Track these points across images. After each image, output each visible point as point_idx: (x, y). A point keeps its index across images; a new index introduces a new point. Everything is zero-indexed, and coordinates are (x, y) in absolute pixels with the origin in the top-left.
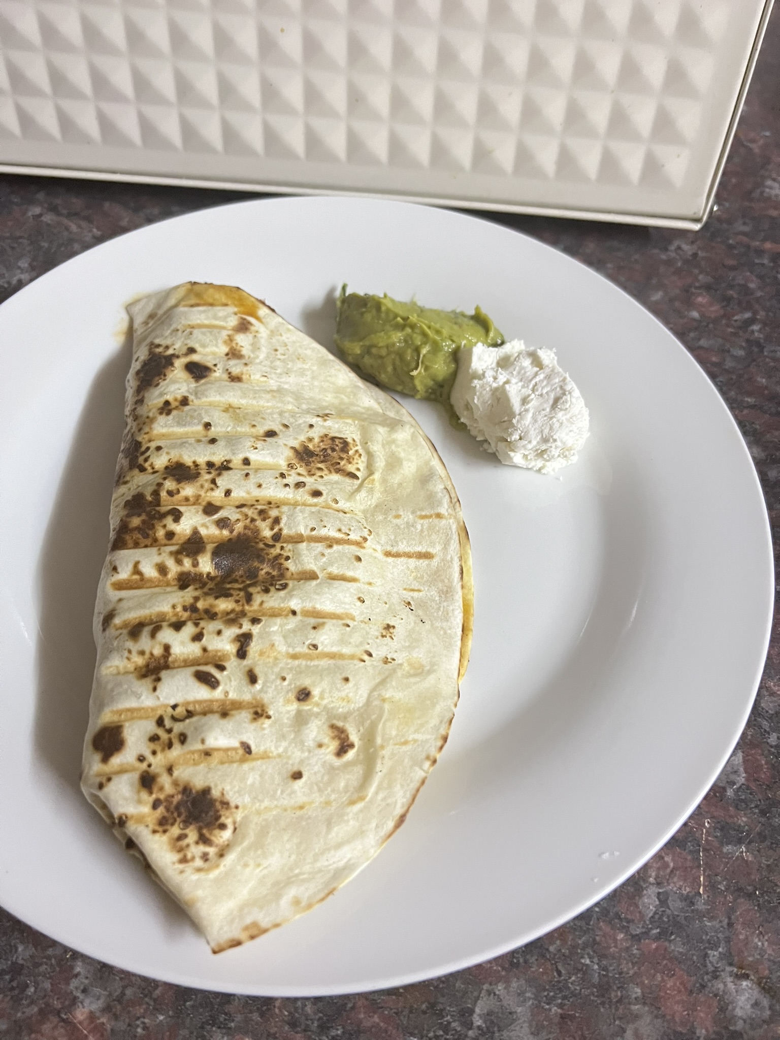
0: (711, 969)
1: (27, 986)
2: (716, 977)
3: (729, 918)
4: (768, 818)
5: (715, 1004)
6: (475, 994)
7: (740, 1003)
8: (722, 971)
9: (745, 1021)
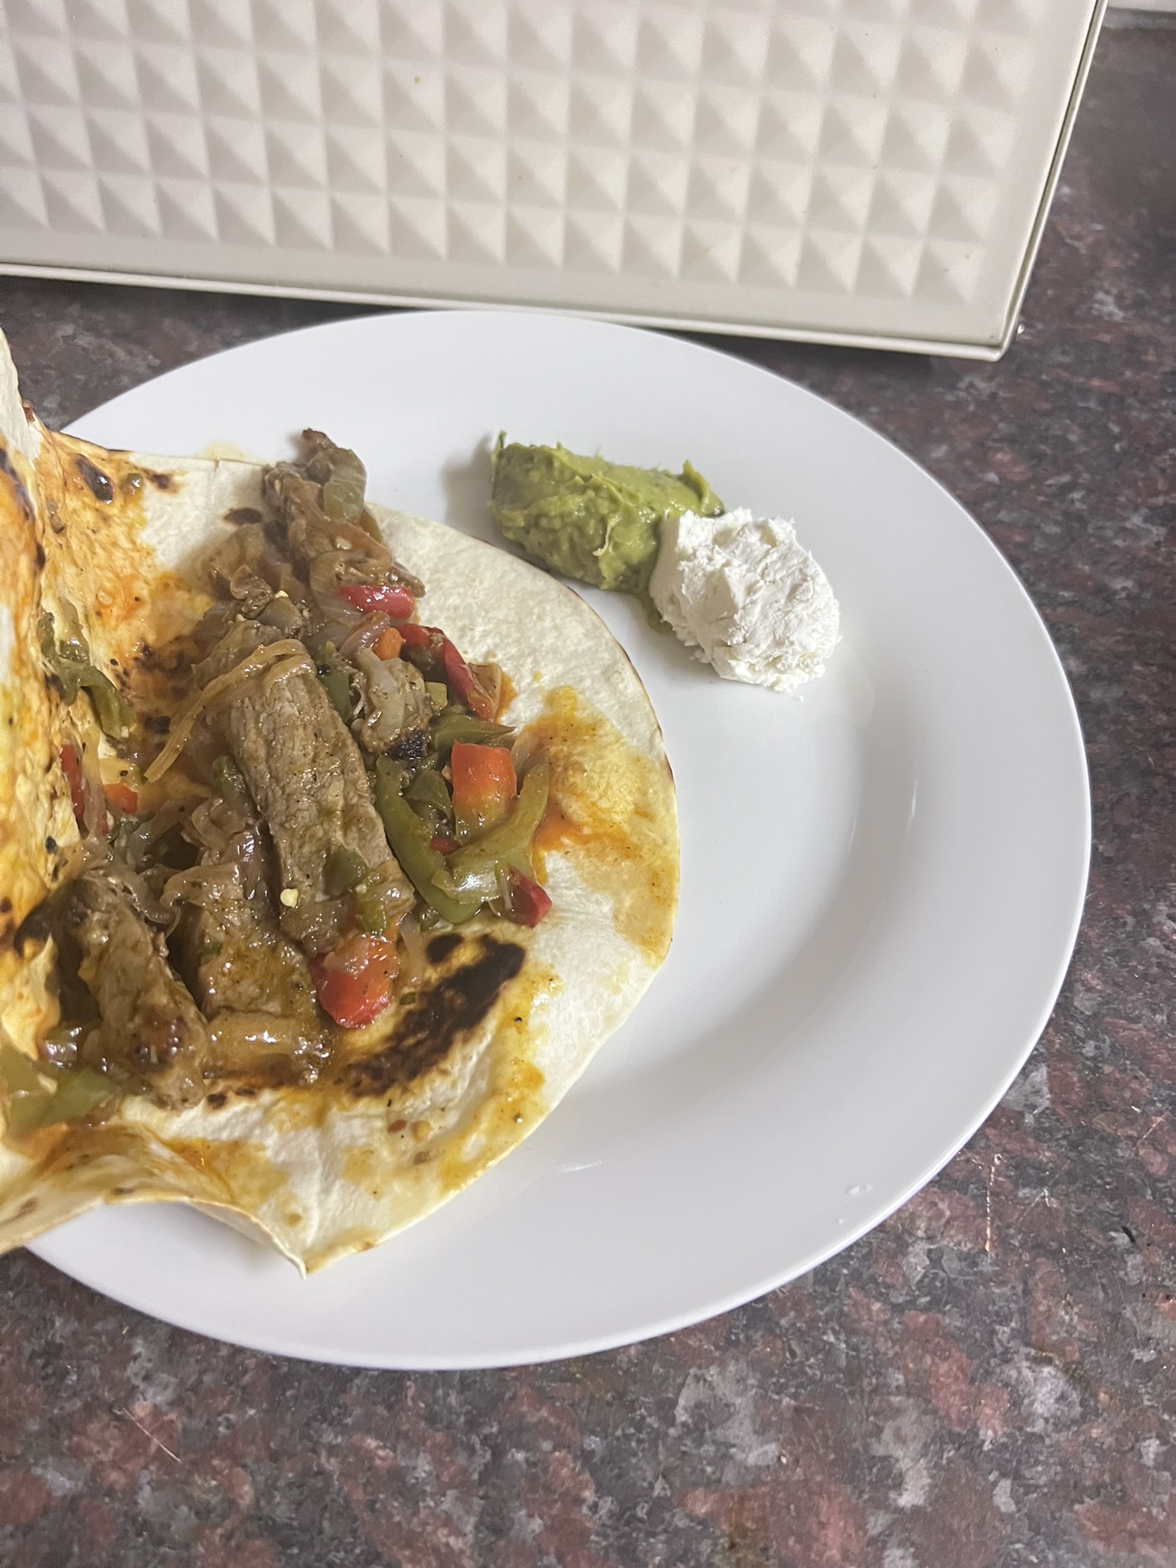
0: (999, 1349)
1: (67, 1373)
2: (1007, 1361)
3: (1025, 1283)
4: (1081, 1153)
5: (1006, 1397)
6: (679, 1380)
7: (1040, 1396)
8: (1015, 1352)
9: (1047, 1420)
